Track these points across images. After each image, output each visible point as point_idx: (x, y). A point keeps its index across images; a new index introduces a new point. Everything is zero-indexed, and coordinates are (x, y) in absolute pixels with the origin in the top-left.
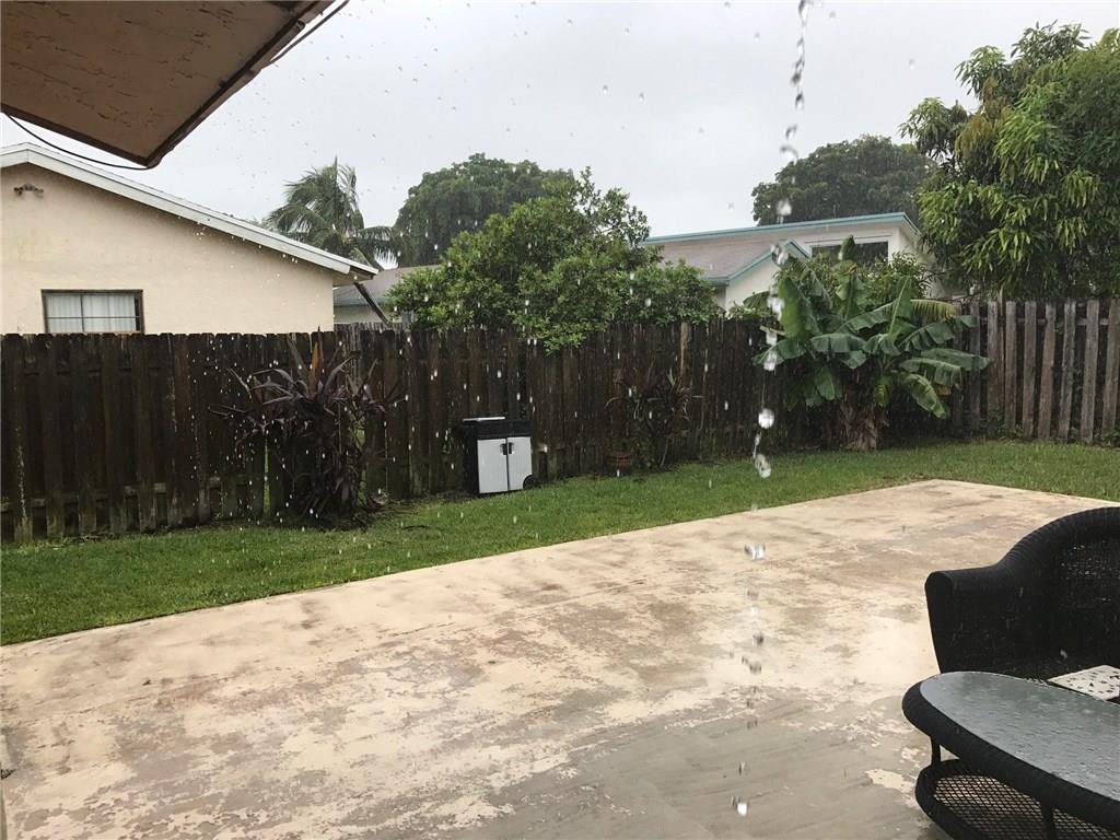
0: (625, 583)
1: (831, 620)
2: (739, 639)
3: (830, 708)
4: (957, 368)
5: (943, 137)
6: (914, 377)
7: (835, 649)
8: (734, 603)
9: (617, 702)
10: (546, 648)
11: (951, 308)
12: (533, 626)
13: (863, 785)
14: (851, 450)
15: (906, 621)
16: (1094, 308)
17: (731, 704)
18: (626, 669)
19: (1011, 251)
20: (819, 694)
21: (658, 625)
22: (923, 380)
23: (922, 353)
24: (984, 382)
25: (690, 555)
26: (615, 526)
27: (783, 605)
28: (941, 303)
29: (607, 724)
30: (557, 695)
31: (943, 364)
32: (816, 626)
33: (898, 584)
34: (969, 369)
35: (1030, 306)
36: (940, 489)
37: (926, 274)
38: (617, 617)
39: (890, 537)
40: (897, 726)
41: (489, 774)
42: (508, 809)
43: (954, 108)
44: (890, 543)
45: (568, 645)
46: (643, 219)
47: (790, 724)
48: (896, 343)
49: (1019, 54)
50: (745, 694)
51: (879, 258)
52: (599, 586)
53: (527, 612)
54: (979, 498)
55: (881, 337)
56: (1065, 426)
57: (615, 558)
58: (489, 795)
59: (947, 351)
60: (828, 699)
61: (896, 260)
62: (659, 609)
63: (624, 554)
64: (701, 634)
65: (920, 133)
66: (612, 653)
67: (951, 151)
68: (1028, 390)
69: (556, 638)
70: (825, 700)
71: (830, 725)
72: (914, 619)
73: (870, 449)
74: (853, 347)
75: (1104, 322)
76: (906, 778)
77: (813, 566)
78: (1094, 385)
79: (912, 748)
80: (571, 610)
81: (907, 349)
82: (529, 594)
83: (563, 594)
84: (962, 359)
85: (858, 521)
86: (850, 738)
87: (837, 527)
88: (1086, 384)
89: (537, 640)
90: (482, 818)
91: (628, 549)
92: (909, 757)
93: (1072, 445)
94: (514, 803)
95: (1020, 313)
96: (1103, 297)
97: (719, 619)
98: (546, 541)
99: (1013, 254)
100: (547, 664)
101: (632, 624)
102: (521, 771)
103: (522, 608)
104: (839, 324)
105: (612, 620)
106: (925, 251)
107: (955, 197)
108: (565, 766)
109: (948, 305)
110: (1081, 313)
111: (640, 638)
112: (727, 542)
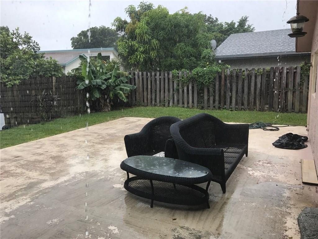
0: (42, 152)
1: (102, 153)
2: (77, 162)
3: (103, 173)
4: (129, 89)
5: (122, 28)
6: (119, 91)
7: (103, 160)
8: (75, 153)
9: (44, 183)
10: (18, 173)
11: (127, 73)
12: (13, 168)
13: (112, 188)
14: (104, 111)
15: (120, 151)
16: (158, 74)
17: (77, 177)
18: (46, 174)
19: (140, 59)
20: (100, 171)
21: (54, 162)
22: (121, 92)
23: (121, 85)
24: (135, 92)
25: (61, 143)
26: (36, 138)
27: (89, 151)
28: (124, 72)
29: (41, 189)
30: (24, 185)
31: (125, 88)
32: (98, 155)
33: (118, 142)
34: (132, 89)
35: (145, 73)
36: (127, 119)
37: (120, 64)
38: (41, 162)
39: (115, 132)
40: (119, 174)
41: (5, 209)
42: (13, 216)
43: (125, 20)
44: (115, 133)
45: (26, 171)
46: (38, 45)
47: (93, 179)
48: (114, 82)
49: (139, 9)
50: (80, 174)
51: (108, 59)
52: (34, 154)
53: (10, 165)
54: (135, 121)
55: (110, 81)
56: (153, 102)
57: (38, 146)
58: (6, 214)
59: (126, 84)
60: (102, 171)
61: (112, 60)
62: (53, 158)
63: (41, 145)
64: (67, 162)
65: (117, 26)
66: (40, 171)
67: (124, 31)
68: (145, 93)
69: (21, 170)
70: (102, 172)
71: (103, 177)
72: (122, 150)
73: (109, 111)
74: (103, 83)
75: (160, 77)
76: (122, 185)
77: (96, 141)
78: (159, 92)
79: (123, 178)
80: (25, 162)
81: (117, 84)
82: (10, 160)
83: (22, 158)
84: (130, 86)
85: (107, 129)
86: (108, 179)
87: (101, 131)
88: (157, 92)
89: (15, 172)
90: (4, 221)
91: (42, 144)
92: (122, 180)
93: (155, 107)
94: (14, 215)
95: (142, 75)
96: (160, 71)
97: (71, 157)
98: (13, 144)
99: (141, 59)
100: (19, 177)
101: (46, 163)
102: (15, 206)
103: (8, 164)
104: (99, 77)
105: (39, 162)
106: (119, 58)
107: (126, 44)
108: (30, 202)
109: (126, 72)
110: (155, 75)
111: (48, 166)
112: (72, 138)
